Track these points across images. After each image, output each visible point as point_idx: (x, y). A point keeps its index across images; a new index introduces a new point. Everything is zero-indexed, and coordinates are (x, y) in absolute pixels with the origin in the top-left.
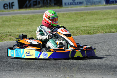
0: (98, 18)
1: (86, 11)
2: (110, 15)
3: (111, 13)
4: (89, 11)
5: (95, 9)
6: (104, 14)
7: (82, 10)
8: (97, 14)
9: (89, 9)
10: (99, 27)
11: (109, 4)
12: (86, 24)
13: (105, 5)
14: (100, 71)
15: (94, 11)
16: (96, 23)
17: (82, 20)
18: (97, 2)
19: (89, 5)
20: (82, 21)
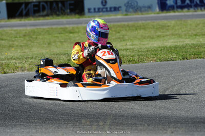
0: (147, 35)
1: (126, 23)
2: (167, 30)
3: (168, 26)
4: (131, 23)
5: (142, 19)
6: (157, 29)
7: (119, 21)
8: (144, 28)
9: (131, 20)
10: (148, 51)
11: (165, 12)
12: (126, 45)
13: (158, 13)
14: (151, 127)
15: (140, 23)
16: (144, 43)
17: (119, 38)
18: (144, 7)
19: (131, 12)
20: (119, 40)
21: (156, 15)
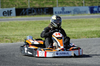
0: (83, 25)
1: (73, 19)
2: (93, 23)
3: (94, 21)
4: (75, 19)
5: (81, 17)
6: (88, 22)
7: (70, 18)
8: (82, 22)
9: (75, 18)
10: (82, 33)
11: (93, 14)
12: (72, 30)
15: (80, 19)
16: (81, 29)
17: (69, 26)
18: (82, 11)
19: (76, 14)
20: (69, 27)
21: (88, 16)
